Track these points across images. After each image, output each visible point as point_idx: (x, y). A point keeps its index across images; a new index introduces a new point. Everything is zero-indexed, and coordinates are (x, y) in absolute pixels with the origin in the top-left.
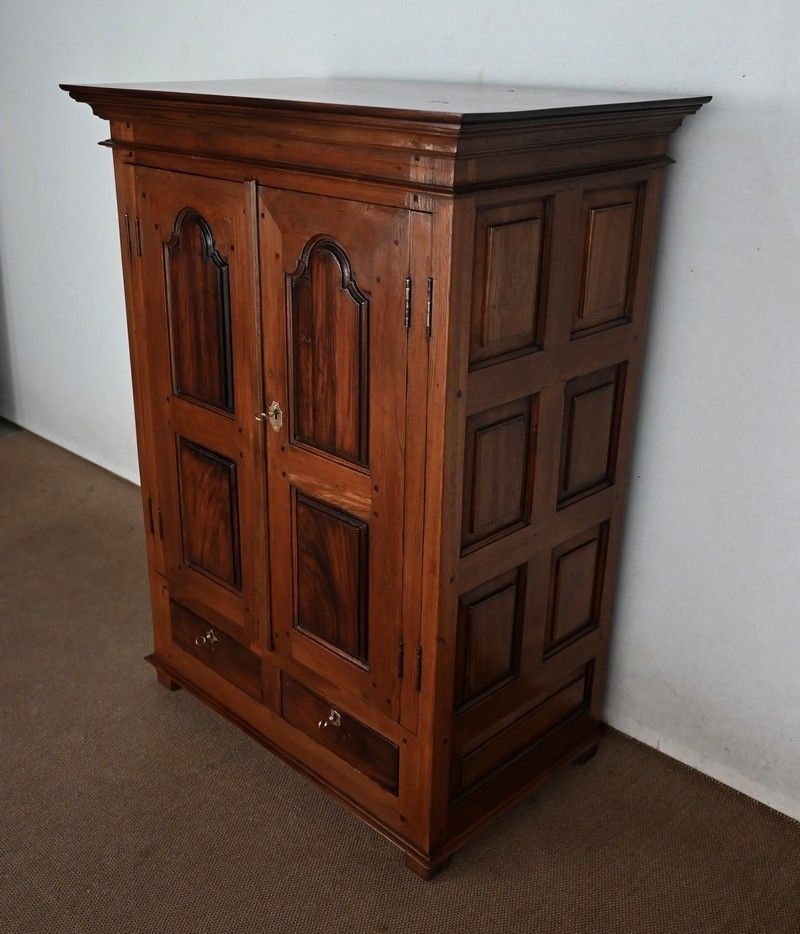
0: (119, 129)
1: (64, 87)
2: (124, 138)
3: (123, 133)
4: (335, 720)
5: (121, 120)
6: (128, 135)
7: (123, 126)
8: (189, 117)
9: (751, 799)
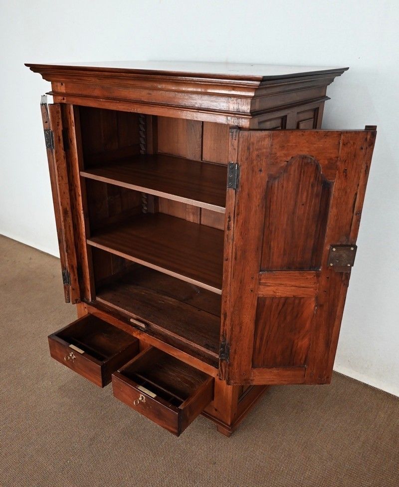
0: (57, 86)
1: (27, 65)
2: (59, 91)
3: (59, 88)
4: (142, 399)
5: (58, 81)
6: (62, 89)
7: (59, 84)
8: (99, 79)
9: (359, 382)
